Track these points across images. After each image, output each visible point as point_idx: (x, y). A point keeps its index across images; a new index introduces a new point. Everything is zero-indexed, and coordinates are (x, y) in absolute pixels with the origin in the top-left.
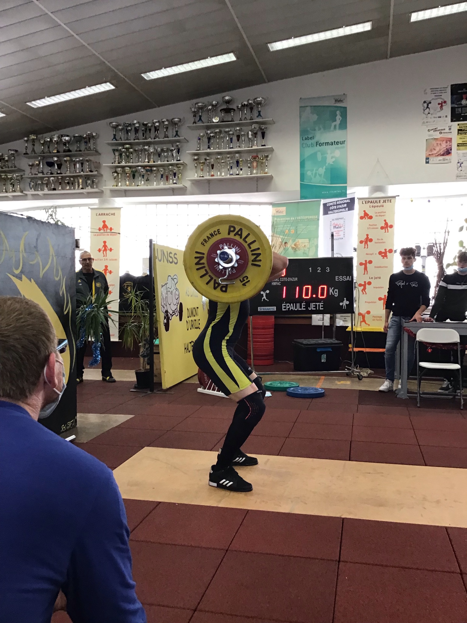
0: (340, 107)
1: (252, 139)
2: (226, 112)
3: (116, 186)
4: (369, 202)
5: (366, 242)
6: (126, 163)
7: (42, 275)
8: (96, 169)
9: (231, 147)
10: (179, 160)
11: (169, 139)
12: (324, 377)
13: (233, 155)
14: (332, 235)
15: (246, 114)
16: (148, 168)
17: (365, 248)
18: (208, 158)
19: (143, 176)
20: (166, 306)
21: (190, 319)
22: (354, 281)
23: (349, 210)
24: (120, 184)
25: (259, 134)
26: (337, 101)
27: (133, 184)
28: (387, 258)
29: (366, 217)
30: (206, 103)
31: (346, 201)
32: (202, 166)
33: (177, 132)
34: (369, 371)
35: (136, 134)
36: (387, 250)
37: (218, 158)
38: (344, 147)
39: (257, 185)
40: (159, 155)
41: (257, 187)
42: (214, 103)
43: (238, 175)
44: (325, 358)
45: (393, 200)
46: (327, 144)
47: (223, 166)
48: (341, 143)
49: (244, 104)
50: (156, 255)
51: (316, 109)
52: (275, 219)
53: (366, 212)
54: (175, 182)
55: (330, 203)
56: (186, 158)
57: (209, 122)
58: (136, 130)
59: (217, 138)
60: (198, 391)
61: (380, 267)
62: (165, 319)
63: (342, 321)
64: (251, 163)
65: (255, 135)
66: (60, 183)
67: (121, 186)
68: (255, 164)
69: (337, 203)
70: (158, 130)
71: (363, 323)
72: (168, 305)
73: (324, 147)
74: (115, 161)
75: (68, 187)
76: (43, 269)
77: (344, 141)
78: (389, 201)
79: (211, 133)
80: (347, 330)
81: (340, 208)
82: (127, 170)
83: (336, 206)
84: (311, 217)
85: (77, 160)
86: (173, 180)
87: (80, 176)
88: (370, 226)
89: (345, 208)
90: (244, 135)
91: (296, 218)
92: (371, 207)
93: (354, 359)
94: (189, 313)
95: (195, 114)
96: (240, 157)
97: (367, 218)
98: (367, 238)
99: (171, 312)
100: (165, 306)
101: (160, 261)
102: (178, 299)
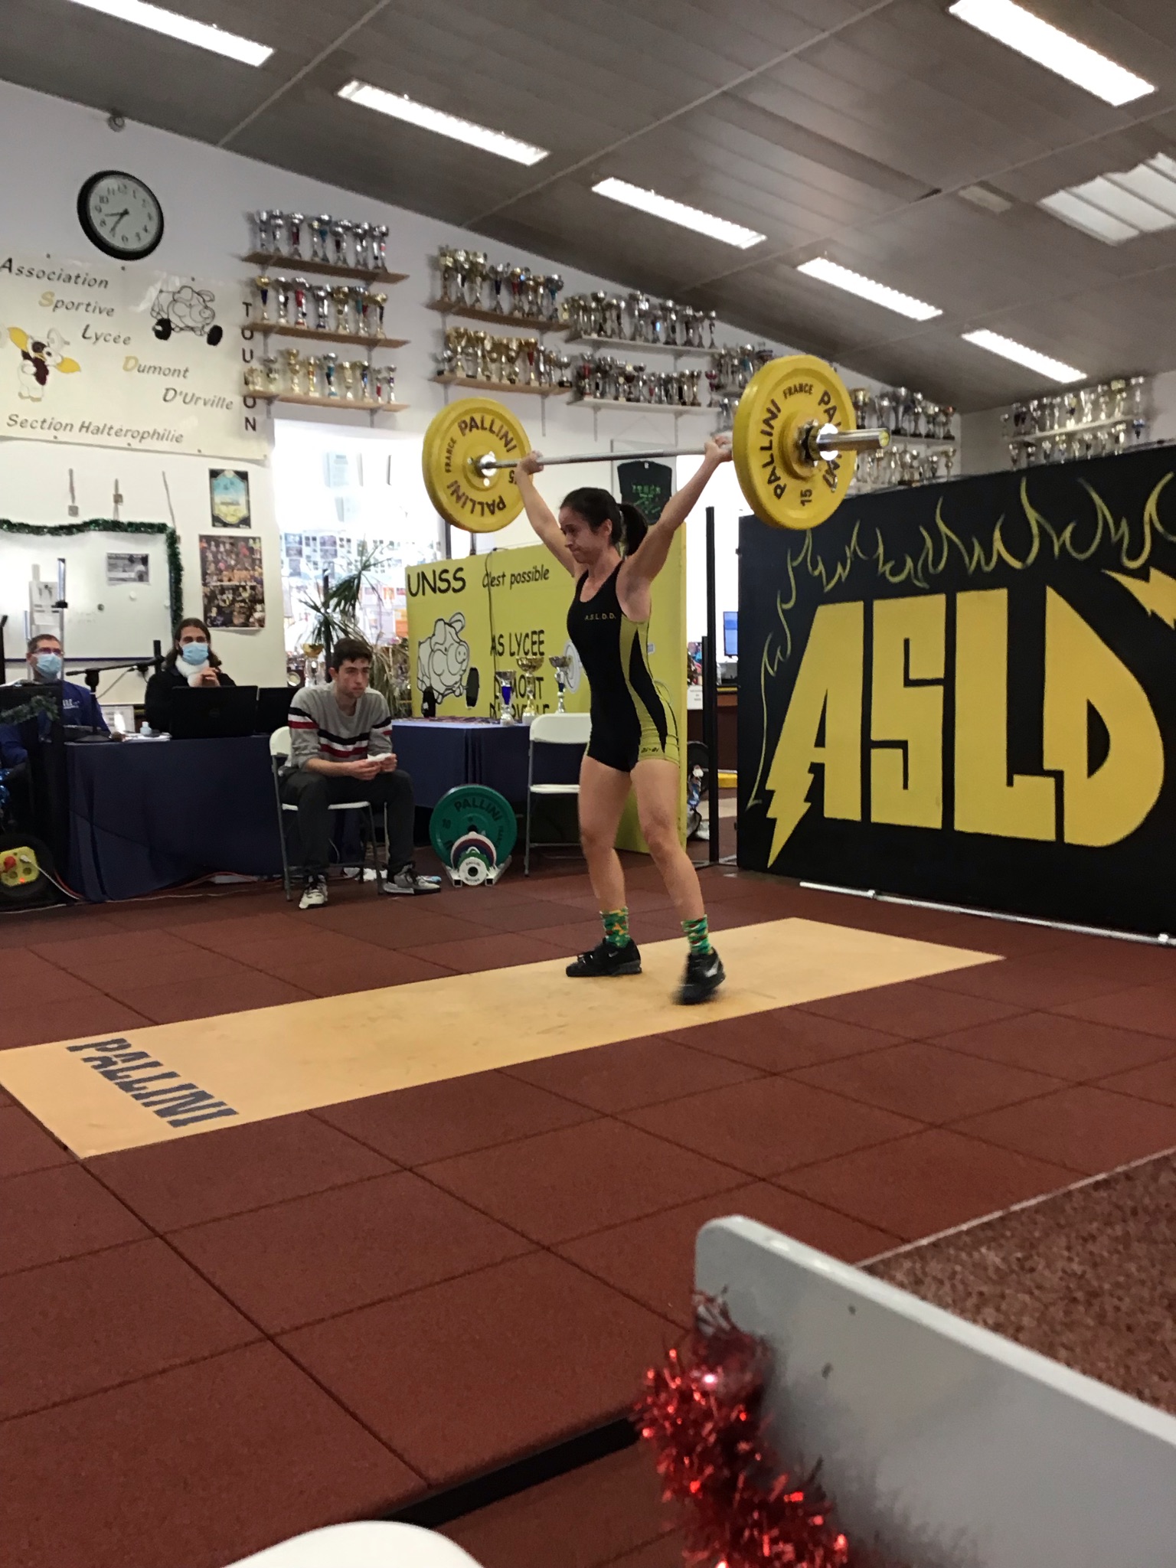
99: (442, 689)
100: (426, 679)
101: (414, 595)
102: (465, 663)
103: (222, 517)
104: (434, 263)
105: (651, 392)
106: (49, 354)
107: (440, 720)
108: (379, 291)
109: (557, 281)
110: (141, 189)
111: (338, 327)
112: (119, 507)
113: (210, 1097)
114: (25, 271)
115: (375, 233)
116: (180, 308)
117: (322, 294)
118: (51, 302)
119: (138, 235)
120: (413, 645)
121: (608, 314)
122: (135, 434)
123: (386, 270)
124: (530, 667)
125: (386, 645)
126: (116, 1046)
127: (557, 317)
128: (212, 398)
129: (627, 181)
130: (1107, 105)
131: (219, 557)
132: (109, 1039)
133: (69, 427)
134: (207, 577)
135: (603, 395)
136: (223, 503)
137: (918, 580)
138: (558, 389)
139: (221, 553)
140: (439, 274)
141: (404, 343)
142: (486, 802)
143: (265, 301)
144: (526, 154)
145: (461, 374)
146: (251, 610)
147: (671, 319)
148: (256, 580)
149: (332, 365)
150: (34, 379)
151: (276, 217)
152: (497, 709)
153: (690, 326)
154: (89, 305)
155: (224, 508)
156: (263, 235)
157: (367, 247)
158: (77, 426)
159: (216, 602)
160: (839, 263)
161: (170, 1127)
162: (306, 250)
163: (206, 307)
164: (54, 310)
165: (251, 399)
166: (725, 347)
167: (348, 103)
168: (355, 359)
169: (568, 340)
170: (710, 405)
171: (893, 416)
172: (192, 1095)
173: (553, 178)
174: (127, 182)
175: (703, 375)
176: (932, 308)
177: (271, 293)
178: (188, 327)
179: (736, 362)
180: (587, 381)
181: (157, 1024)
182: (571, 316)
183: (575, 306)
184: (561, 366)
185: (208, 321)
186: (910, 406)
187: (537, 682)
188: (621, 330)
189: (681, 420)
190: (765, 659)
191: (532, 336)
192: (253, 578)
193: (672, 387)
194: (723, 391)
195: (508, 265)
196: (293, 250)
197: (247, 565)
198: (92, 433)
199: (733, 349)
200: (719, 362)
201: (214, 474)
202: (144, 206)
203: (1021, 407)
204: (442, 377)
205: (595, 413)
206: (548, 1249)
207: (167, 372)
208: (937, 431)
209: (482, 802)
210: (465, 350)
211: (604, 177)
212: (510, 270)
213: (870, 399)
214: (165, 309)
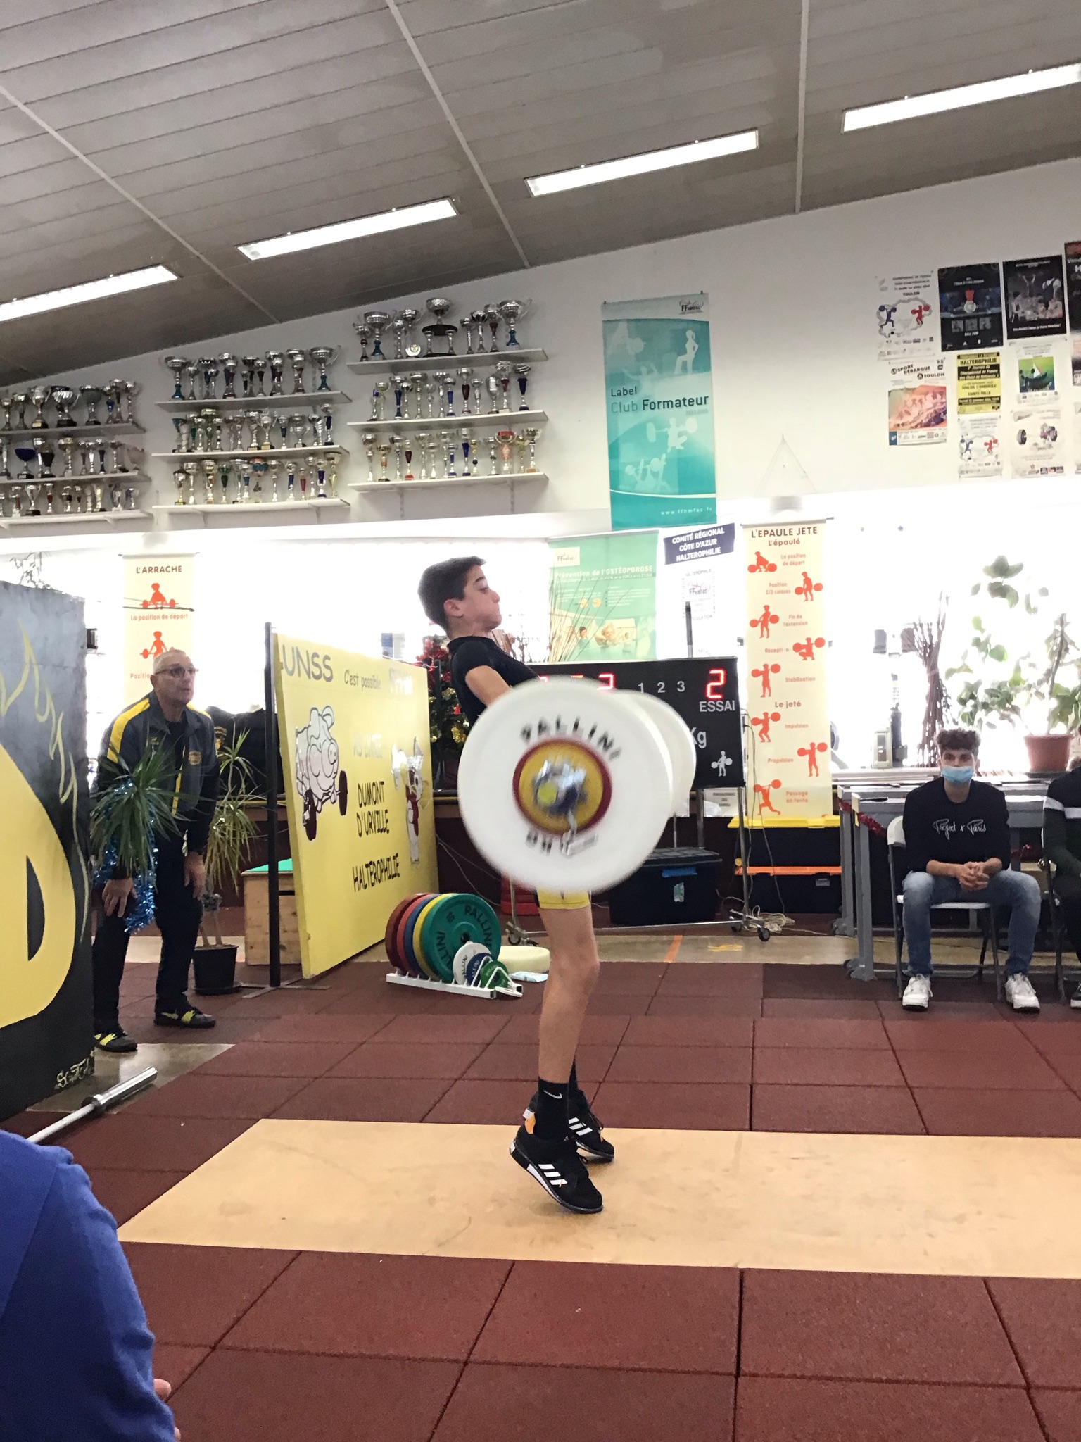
0: (693, 321)
1: (498, 394)
2: (435, 335)
3: (184, 503)
4: (766, 533)
5: (764, 624)
6: (206, 451)
7: (7, 709)
8: (135, 465)
9: (451, 411)
10: (331, 443)
11: (305, 395)
12: (680, 937)
13: (454, 431)
14: (688, 609)
15: (481, 339)
16: (257, 461)
17: (762, 636)
18: (397, 438)
19: (247, 480)
20: (308, 779)
21: (365, 809)
22: (742, 712)
23: (723, 552)
24: (192, 499)
25: (514, 385)
26: (684, 307)
27: (224, 498)
28: (813, 659)
29: (762, 567)
30: (390, 313)
31: (714, 532)
32: (384, 455)
33: (324, 378)
34: (785, 920)
35: (228, 384)
36: (813, 641)
37: (422, 438)
38: (705, 411)
39: (513, 496)
40: (284, 432)
41: (512, 503)
42: (408, 312)
43: (468, 474)
44: (683, 892)
45: (819, 526)
46: (667, 403)
47: (432, 456)
48: (699, 402)
49: (478, 316)
50: (282, 660)
51: (641, 327)
52: (557, 574)
53: (762, 555)
54: (321, 492)
55: (679, 536)
56: (347, 438)
57: (399, 356)
58: (229, 376)
59: (417, 392)
60: (388, 980)
61: (798, 679)
62: (305, 811)
63: (717, 805)
64: (498, 448)
65: (504, 384)
66: (50, 499)
67: (195, 503)
68: (506, 450)
69: (696, 537)
70: (281, 373)
71: (766, 810)
72: (313, 779)
73: (660, 412)
74: (180, 447)
75: (69, 507)
76: (8, 696)
77: (705, 398)
78: (812, 530)
79: (402, 381)
80: (730, 826)
81: (702, 549)
82: (209, 466)
83: (692, 545)
84: (637, 569)
85: (90, 444)
86: (317, 489)
87: (98, 482)
88: (772, 588)
89: (713, 547)
90: (479, 385)
91: (605, 573)
92: (772, 543)
93: (748, 891)
94: (362, 796)
95: (364, 338)
96: (472, 434)
97: (764, 570)
98: (767, 614)
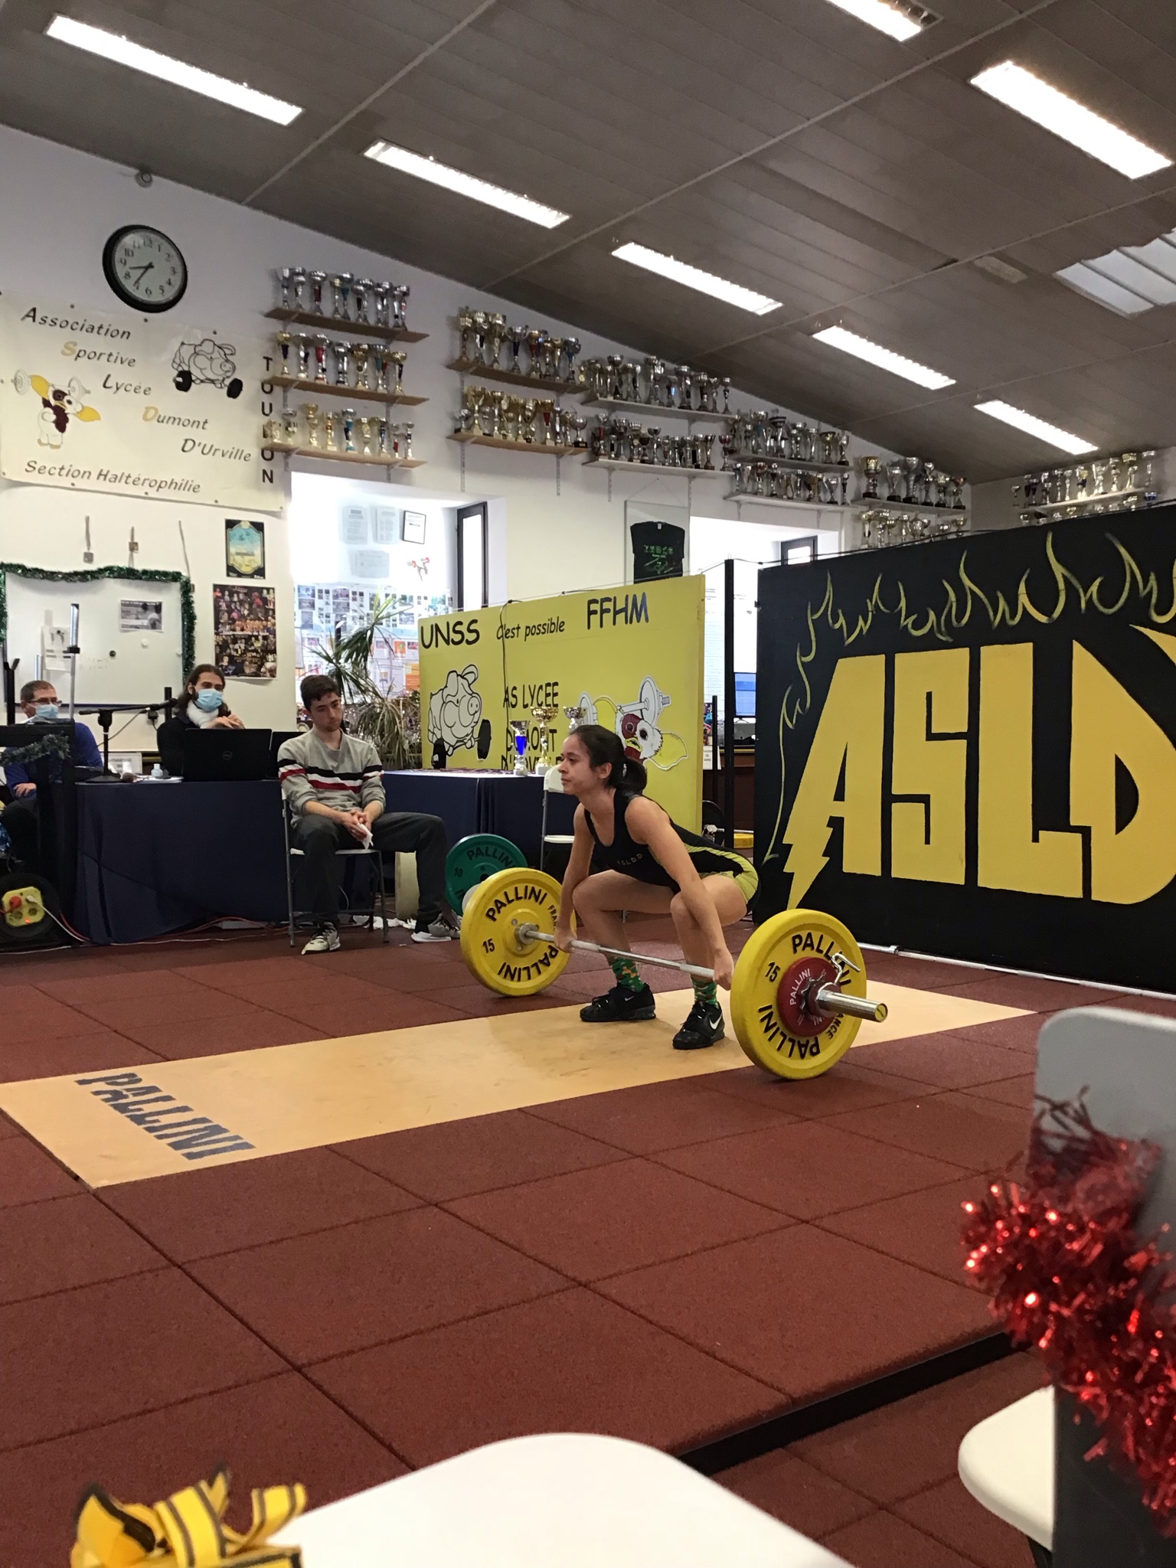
99: (453, 741)
100: (436, 731)
101: (427, 647)
102: (478, 714)
103: (236, 566)
104: (454, 323)
105: (665, 454)
106: (69, 402)
107: (450, 771)
108: (399, 350)
109: (575, 344)
110: (165, 245)
111: (357, 383)
112: (135, 555)
113: (225, 1131)
114: (49, 321)
115: (396, 293)
116: (201, 361)
117: (342, 350)
118: (73, 351)
119: (162, 288)
120: (424, 698)
121: (624, 378)
122: (153, 483)
123: (406, 329)
124: (544, 717)
125: (395, 697)
126: (126, 1080)
127: (573, 379)
128: (231, 450)
129: (647, 247)
130: (1126, 178)
131: (233, 607)
132: (119, 1074)
133: (87, 474)
134: (220, 626)
135: (617, 456)
136: (238, 554)
137: (942, 634)
138: (573, 449)
139: (235, 602)
140: (458, 335)
141: (423, 400)
142: (500, 851)
143: (285, 357)
144: (548, 218)
145: (477, 432)
146: (263, 660)
147: (686, 384)
148: (268, 630)
149: (350, 420)
150: (53, 425)
151: (298, 274)
152: (508, 761)
153: (704, 391)
154: (110, 355)
155: (238, 559)
156: (286, 292)
157: (387, 305)
158: (94, 475)
159: (228, 651)
160: (854, 332)
161: (185, 1159)
162: (327, 307)
163: (227, 361)
164: (76, 359)
165: (270, 452)
166: (738, 413)
167: (373, 163)
168: (373, 416)
169: (583, 403)
170: (723, 469)
171: (904, 485)
172: (205, 1129)
173: (576, 241)
174: (153, 236)
175: (717, 439)
176: (946, 378)
177: (292, 349)
178: (209, 379)
179: (749, 427)
180: (602, 442)
181: (169, 1060)
182: (587, 377)
183: (591, 368)
184: (575, 426)
185: (228, 374)
186: (921, 475)
187: (550, 734)
188: (636, 394)
189: (696, 483)
190: (784, 710)
191: (548, 397)
192: (265, 628)
193: (686, 451)
194: (736, 456)
195: (527, 327)
196: (314, 308)
197: (260, 615)
198: (110, 481)
199: (747, 415)
200: (733, 427)
201: (230, 524)
202: (167, 260)
203: (1032, 478)
204: (459, 434)
205: (610, 474)
206: (585, 1286)
207: (186, 423)
208: (948, 502)
209: (495, 850)
210: (483, 409)
211: (625, 242)
212: (529, 331)
213: (881, 467)
214: (186, 361)
